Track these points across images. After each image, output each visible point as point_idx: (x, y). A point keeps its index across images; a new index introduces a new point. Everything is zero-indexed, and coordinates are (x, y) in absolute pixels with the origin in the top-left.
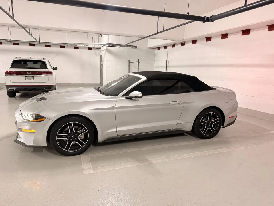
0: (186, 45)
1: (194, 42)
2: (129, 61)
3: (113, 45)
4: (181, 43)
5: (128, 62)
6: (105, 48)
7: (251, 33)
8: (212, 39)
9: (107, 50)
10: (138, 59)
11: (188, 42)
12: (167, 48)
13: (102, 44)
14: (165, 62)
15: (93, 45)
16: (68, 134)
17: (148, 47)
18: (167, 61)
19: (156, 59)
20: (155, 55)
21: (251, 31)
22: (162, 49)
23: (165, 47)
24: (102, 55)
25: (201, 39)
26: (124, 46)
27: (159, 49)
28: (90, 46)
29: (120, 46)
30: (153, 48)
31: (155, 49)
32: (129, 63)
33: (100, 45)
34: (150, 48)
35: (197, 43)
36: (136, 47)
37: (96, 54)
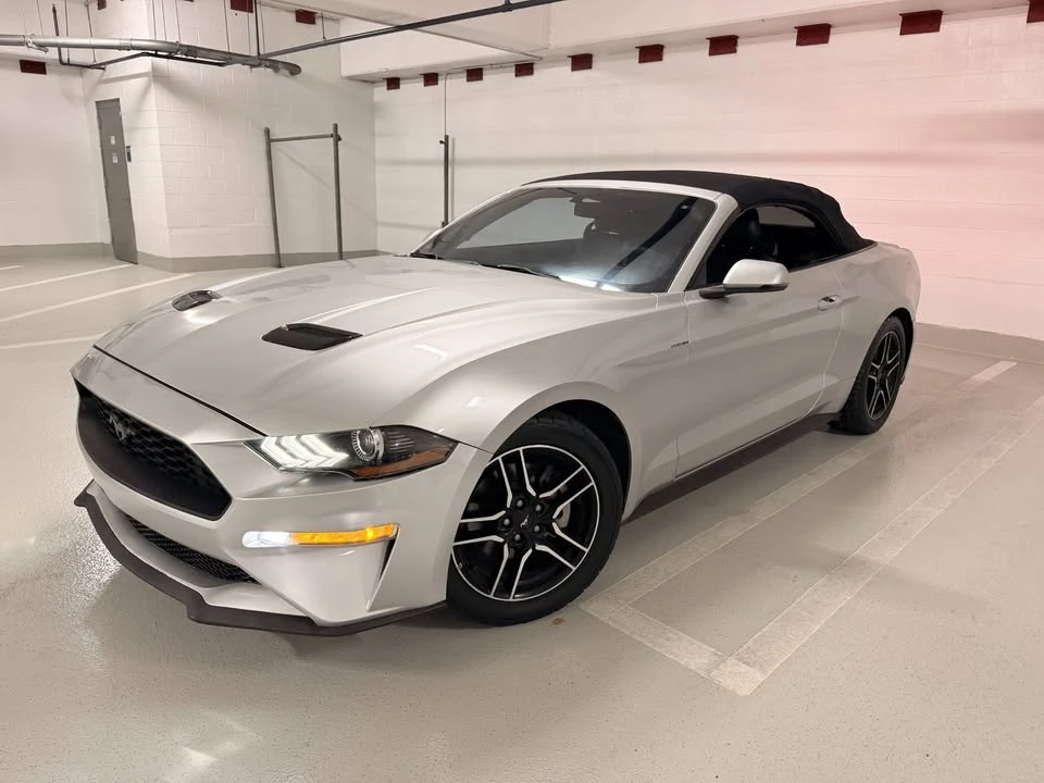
0: (540, 74)
1: (582, 61)
2: (267, 131)
3: (191, 53)
4: (517, 66)
5: (263, 139)
6: (145, 64)
7: (832, 38)
8: (666, 55)
9: (157, 77)
10: (336, 126)
11: (554, 60)
12: (441, 82)
13: (134, 43)
14: (441, 142)
15: (59, 46)
16: (504, 512)
17: (346, 72)
18: (447, 137)
19: (379, 125)
20: (374, 109)
21: (832, 30)
22: (413, 90)
23: (431, 78)
24: (118, 100)
25: (616, 50)
26: (244, 59)
27: (393, 83)
28: (35, 54)
29: (226, 59)
30: (368, 81)
31: (373, 82)
32: (269, 141)
33: (120, 48)
34: (352, 78)
35: (594, 64)
36: (294, 70)
37: (69, 97)
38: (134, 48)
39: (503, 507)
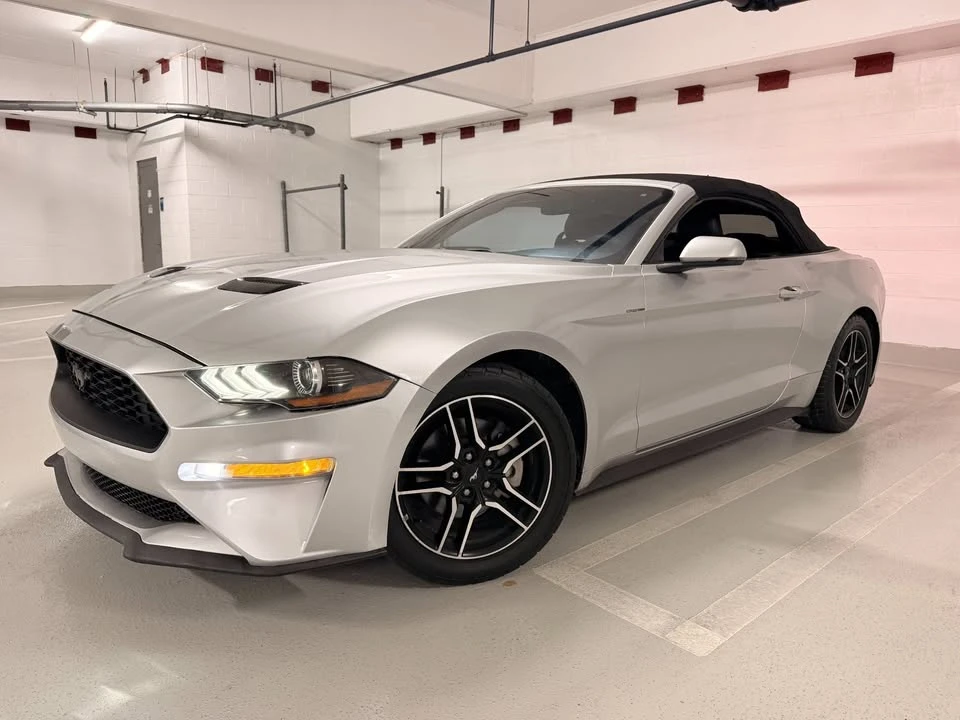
0: (525, 128)
1: (562, 116)
2: (284, 184)
3: (218, 116)
4: (505, 122)
5: (279, 187)
6: (179, 125)
7: (792, 83)
8: (639, 106)
9: (189, 136)
10: (343, 177)
11: (537, 116)
12: (438, 141)
13: (169, 107)
14: (438, 193)
15: (107, 111)
16: (451, 464)
17: (353, 135)
18: (442, 189)
19: (383, 180)
20: (379, 167)
21: (791, 76)
22: (414, 148)
23: (429, 138)
24: (155, 159)
25: (592, 104)
26: (263, 121)
27: (396, 143)
28: (87, 120)
29: (247, 121)
30: (374, 142)
31: (379, 143)
32: (285, 193)
33: (157, 111)
34: (361, 140)
35: (574, 118)
36: (309, 131)
37: (114, 157)
38: (169, 111)
39: (451, 458)
